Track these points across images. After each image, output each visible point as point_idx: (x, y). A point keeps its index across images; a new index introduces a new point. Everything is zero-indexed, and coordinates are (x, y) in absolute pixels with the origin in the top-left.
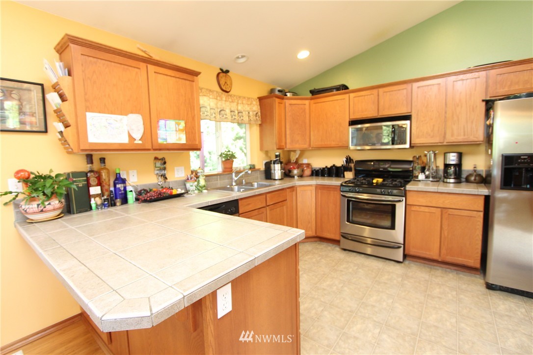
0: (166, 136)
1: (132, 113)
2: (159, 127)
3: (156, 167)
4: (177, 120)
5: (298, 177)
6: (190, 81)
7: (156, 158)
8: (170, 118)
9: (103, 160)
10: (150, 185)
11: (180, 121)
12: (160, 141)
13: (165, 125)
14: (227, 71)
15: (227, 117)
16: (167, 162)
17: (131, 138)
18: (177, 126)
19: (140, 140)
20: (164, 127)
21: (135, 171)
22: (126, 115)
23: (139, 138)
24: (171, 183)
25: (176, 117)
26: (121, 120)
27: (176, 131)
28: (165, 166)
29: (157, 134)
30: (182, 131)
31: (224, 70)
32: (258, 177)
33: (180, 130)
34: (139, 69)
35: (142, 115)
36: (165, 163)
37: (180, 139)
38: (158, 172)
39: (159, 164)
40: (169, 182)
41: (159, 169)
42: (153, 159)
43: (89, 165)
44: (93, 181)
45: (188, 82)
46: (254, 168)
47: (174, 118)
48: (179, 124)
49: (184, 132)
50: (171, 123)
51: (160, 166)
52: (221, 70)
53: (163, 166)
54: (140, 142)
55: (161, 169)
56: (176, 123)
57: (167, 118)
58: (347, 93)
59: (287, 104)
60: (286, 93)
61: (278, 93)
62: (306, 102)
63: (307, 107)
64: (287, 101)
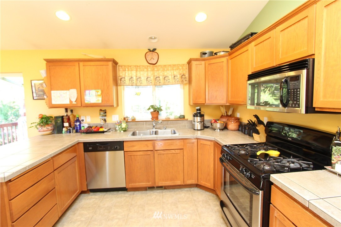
0: (90, 99)
1: (71, 88)
2: (85, 94)
3: (100, 114)
4: (96, 89)
5: (220, 130)
6: (105, 65)
7: (101, 110)
8: (92, 89)
9: (72, 111)
10: (97, 124)
11: (98, 90)
12: (86, 102)
13: (89, 93)
14: (155, 49)
15: (151, 82)
16: (107, 112)
17: (71, 101)
18: (97, 93)
19: (75, 102)
20: (89, 94)
21: (89, 116)
22: (69, 90)
23: (75, 101)
24: (109, 124)
25: (96, 88)
26: (66, 93)
27: (96, 96)
28: (106, 114)
29: (84, 98)
30: (100, 95)
31: (152, 49)
32: (185, 126)
33: (98, 95)
34: (75, 66)
35: (77, 89)
36: (105, 113)
37: (98, 100)
38: (101, 117)
39: (102, 113)
40: (108, 124)
41: (102, 116)
42: (99, 110)
43: (66, 113)
44: (65, 120)
45: (104, 67)
46: (184, 118)
47: (95, 89)
48: (98, 92)
49: (101, 96)
50: (93, 92)
51: (103, 114)
52: (149, 50)
53: (104, 114)
54: (75, 103)
55: (103, 116)
56: (96, 91)
57: (90, 89)
58: (250, 42)
59: (207, 65)
60: (216, 54)
61: (204, 55)
62: (224, 59)
63: (225, 64)
64: (207, 62)
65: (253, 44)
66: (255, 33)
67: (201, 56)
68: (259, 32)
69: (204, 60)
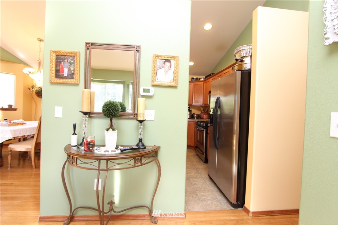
58: (211, 78)
59: (194, 85)
60: (199, 79)
61: (193, 80)
62: (202, 83)
63: (202, 85)
64: (194, 83)
65: (211, 79)
66: (214, 74)
67: (192, 80)
68: (215, 73)
69: (192, 82)
